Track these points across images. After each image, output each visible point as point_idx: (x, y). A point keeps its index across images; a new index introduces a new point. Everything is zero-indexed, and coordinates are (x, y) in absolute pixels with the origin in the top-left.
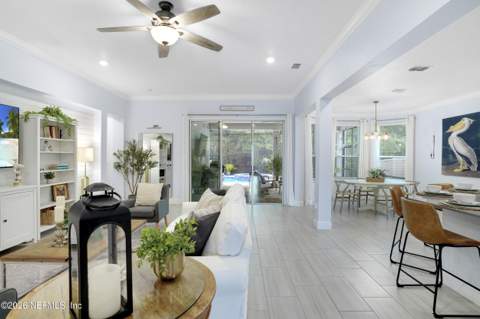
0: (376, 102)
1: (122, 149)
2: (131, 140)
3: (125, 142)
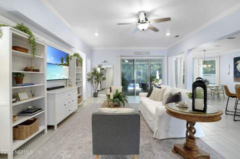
0: (204, 51)
1: (90, 72)
2: (94, 67)
3: (91, 69)
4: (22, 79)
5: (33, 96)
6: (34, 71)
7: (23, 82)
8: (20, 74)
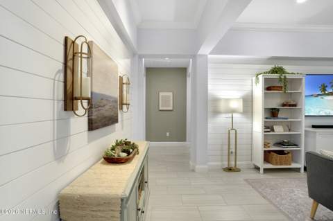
4: (278, 114)
5: (290, 130)
6: (290, 105)
7: (279, 116)
8: (275, 109)
